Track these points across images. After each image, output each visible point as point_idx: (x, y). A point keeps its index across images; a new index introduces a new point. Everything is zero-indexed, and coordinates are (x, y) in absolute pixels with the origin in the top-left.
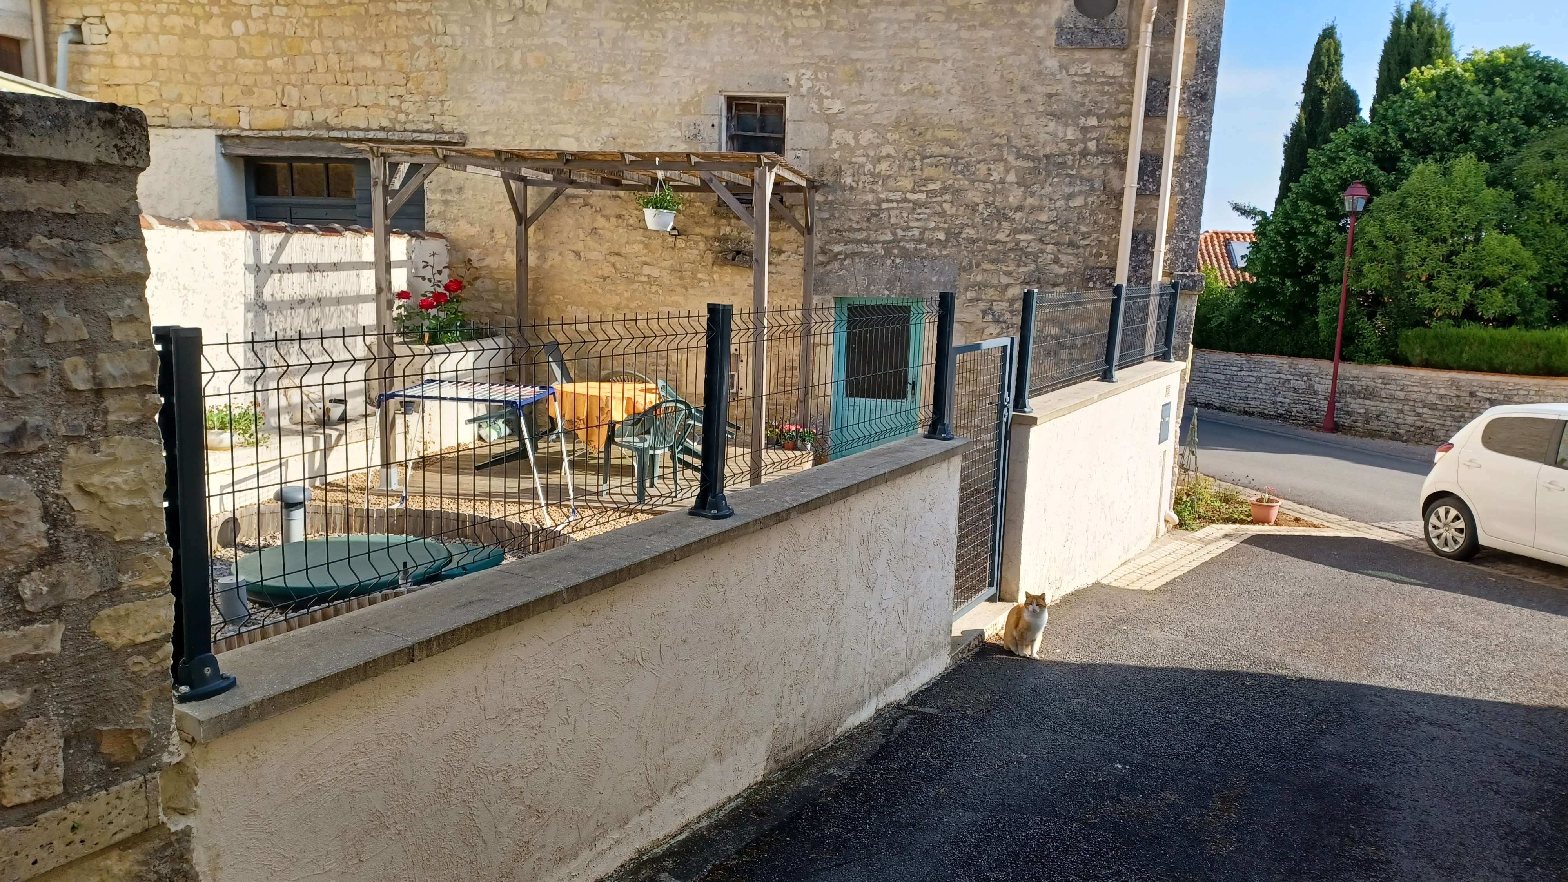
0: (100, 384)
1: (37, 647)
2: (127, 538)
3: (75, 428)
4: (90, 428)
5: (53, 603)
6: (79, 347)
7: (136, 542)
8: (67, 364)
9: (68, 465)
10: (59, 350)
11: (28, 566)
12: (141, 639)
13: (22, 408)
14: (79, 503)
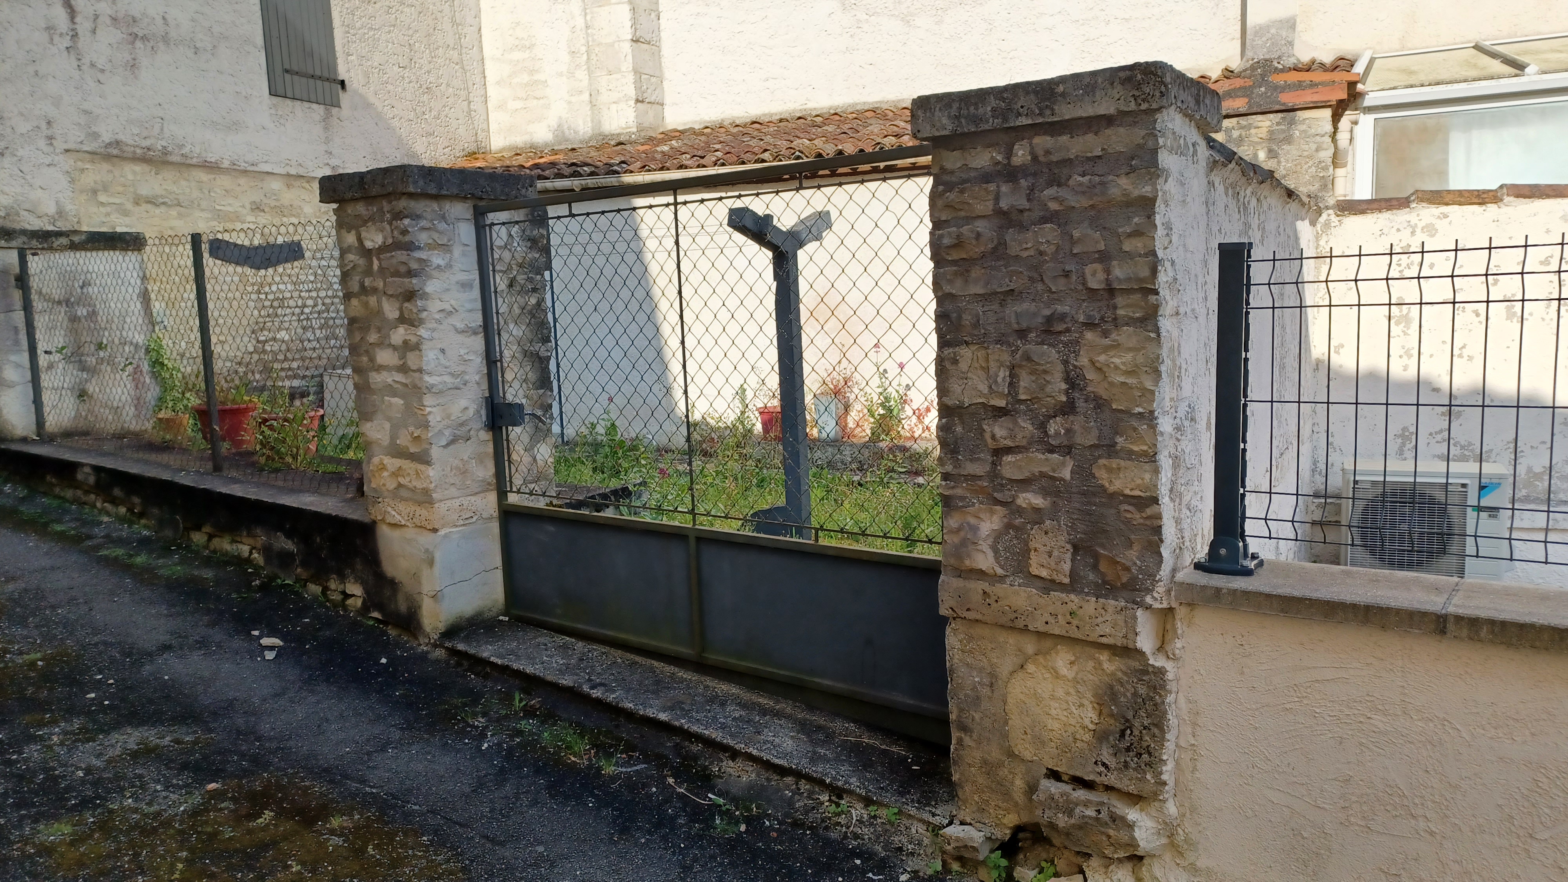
0: (1110, 285)
1: (1054, 471)
2: (1120, 408)
3: (1089, 317)
4: (1102, 319)
5: (1066, 443)
6: (1097, 256)
7: (1128, 412)
8: (1088, 270)
9: (1085, 345)
10: (1082, 259)
11: (1054, 412)
12: (1127, 492)
13: (1057, 300)
14: (1090, 375)
